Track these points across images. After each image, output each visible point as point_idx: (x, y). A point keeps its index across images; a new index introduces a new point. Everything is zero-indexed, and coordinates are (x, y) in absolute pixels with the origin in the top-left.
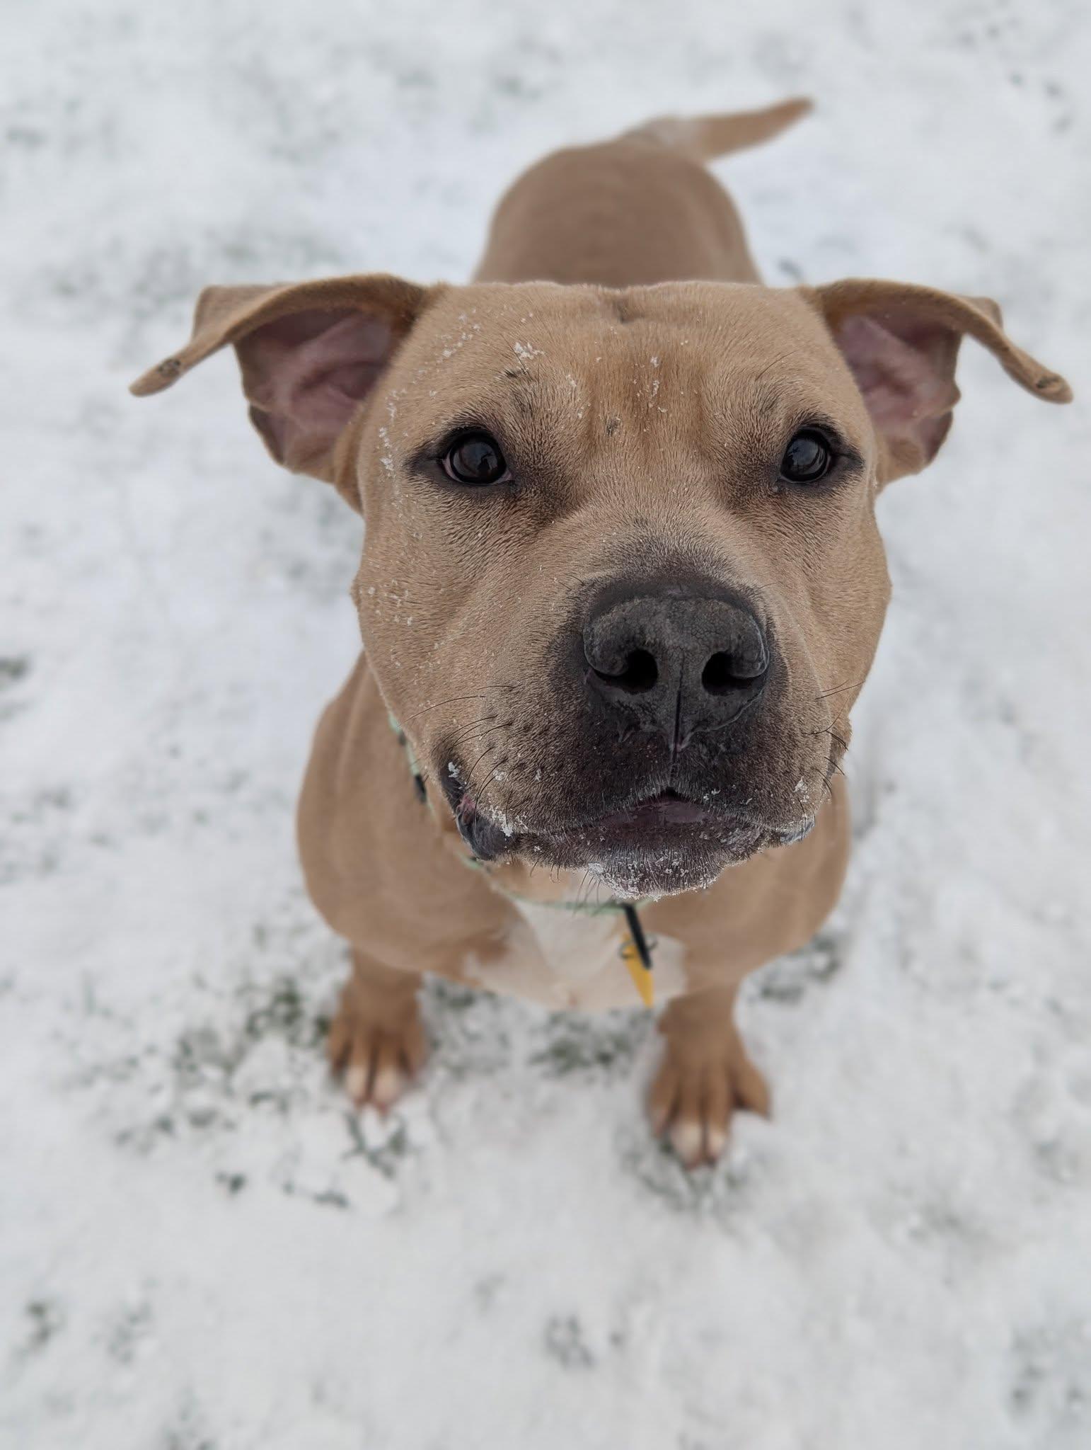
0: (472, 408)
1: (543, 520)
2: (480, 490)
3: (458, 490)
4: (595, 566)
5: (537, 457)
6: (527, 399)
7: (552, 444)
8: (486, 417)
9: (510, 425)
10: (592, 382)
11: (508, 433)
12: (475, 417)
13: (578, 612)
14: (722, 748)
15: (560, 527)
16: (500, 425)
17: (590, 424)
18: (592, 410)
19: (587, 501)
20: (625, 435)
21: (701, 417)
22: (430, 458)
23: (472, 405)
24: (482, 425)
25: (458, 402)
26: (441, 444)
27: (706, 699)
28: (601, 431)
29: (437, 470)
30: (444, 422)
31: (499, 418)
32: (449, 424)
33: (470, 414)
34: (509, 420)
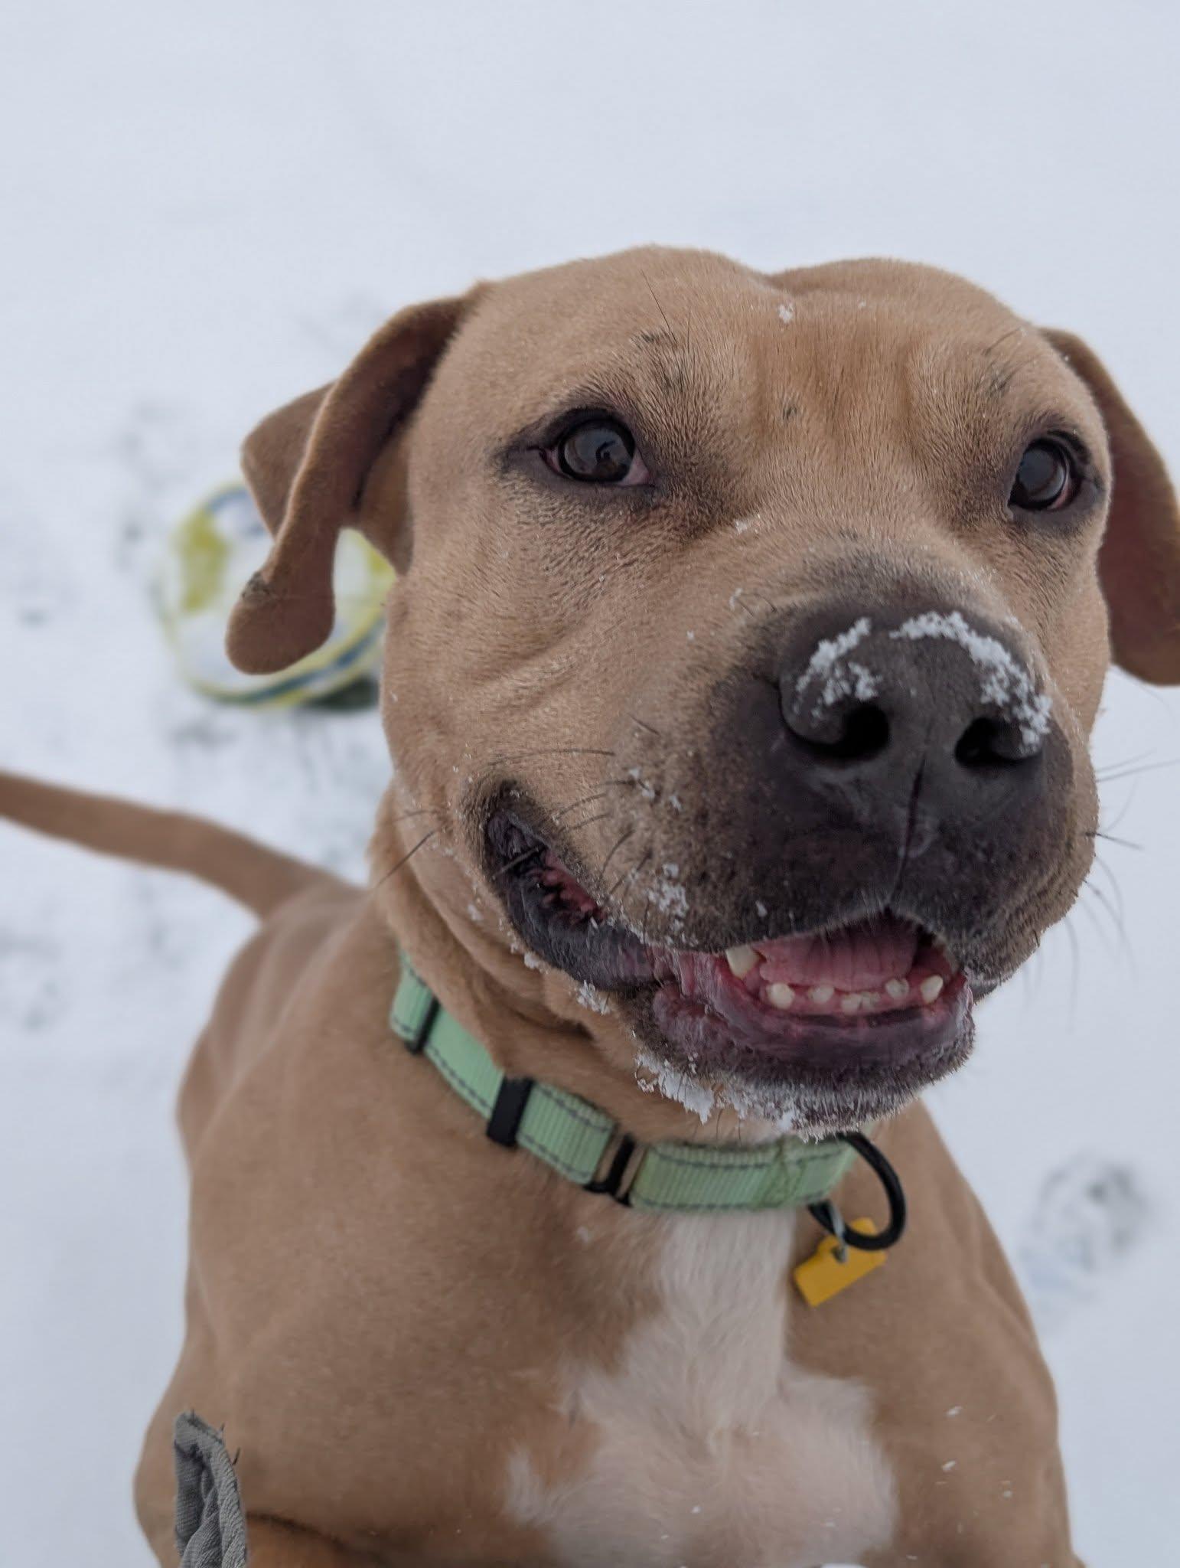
0: (595, 382)
1: (695, 530)
2: (602, 490)
3: (566, 492)
4: (790, 585)
5: (691, 448)
6: (672, 372)
7: (713, 431)
8: (614, 394)
9: (650, 408)
10: (759, 352)
11: (646, 415)
12: (599, 394)
13: (769, 650)
14: (980, 856)
15: (719, 540)
16: (633, 404)
17: (760, 403)
18: (761, 387)
19: (760, 505)
20: (809, 424)
21: (907, 403)
22: (530, 448)
23: (593, 377)
24: (607, 405)
25: (573, 373)
26: (549, 430)
27: (958, 781)
28: (777, 414)
29: (539, 463)
30: (554, 400)
31: (632, 395)
32: (561, 403)
33: (591, 390)
34: (646, 398)
